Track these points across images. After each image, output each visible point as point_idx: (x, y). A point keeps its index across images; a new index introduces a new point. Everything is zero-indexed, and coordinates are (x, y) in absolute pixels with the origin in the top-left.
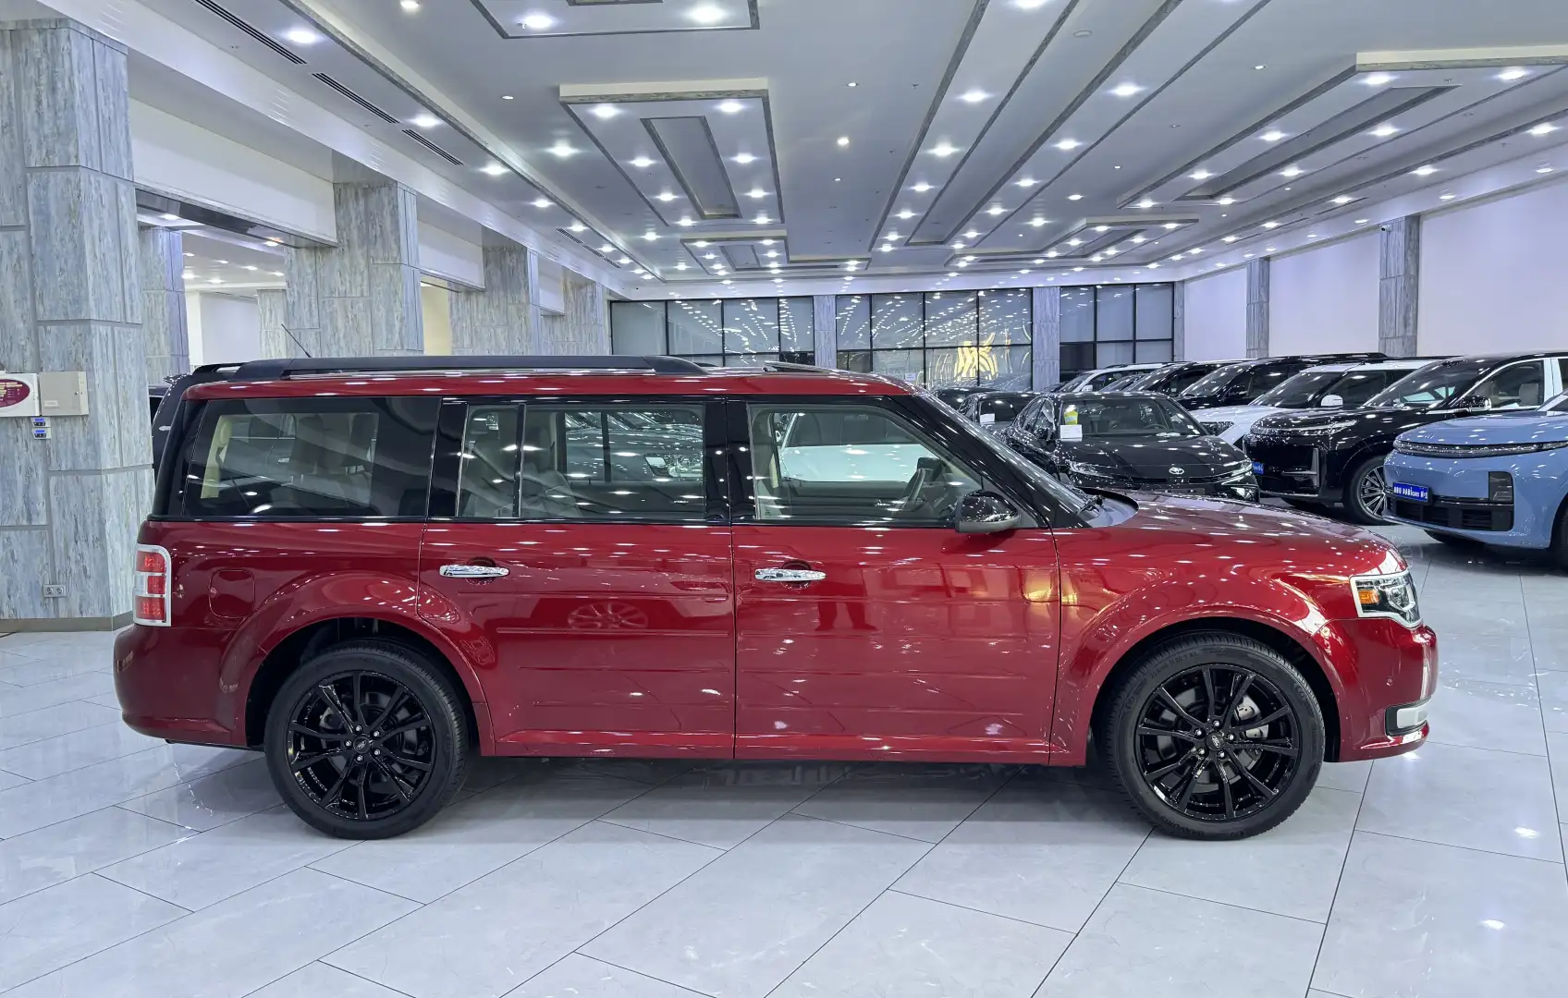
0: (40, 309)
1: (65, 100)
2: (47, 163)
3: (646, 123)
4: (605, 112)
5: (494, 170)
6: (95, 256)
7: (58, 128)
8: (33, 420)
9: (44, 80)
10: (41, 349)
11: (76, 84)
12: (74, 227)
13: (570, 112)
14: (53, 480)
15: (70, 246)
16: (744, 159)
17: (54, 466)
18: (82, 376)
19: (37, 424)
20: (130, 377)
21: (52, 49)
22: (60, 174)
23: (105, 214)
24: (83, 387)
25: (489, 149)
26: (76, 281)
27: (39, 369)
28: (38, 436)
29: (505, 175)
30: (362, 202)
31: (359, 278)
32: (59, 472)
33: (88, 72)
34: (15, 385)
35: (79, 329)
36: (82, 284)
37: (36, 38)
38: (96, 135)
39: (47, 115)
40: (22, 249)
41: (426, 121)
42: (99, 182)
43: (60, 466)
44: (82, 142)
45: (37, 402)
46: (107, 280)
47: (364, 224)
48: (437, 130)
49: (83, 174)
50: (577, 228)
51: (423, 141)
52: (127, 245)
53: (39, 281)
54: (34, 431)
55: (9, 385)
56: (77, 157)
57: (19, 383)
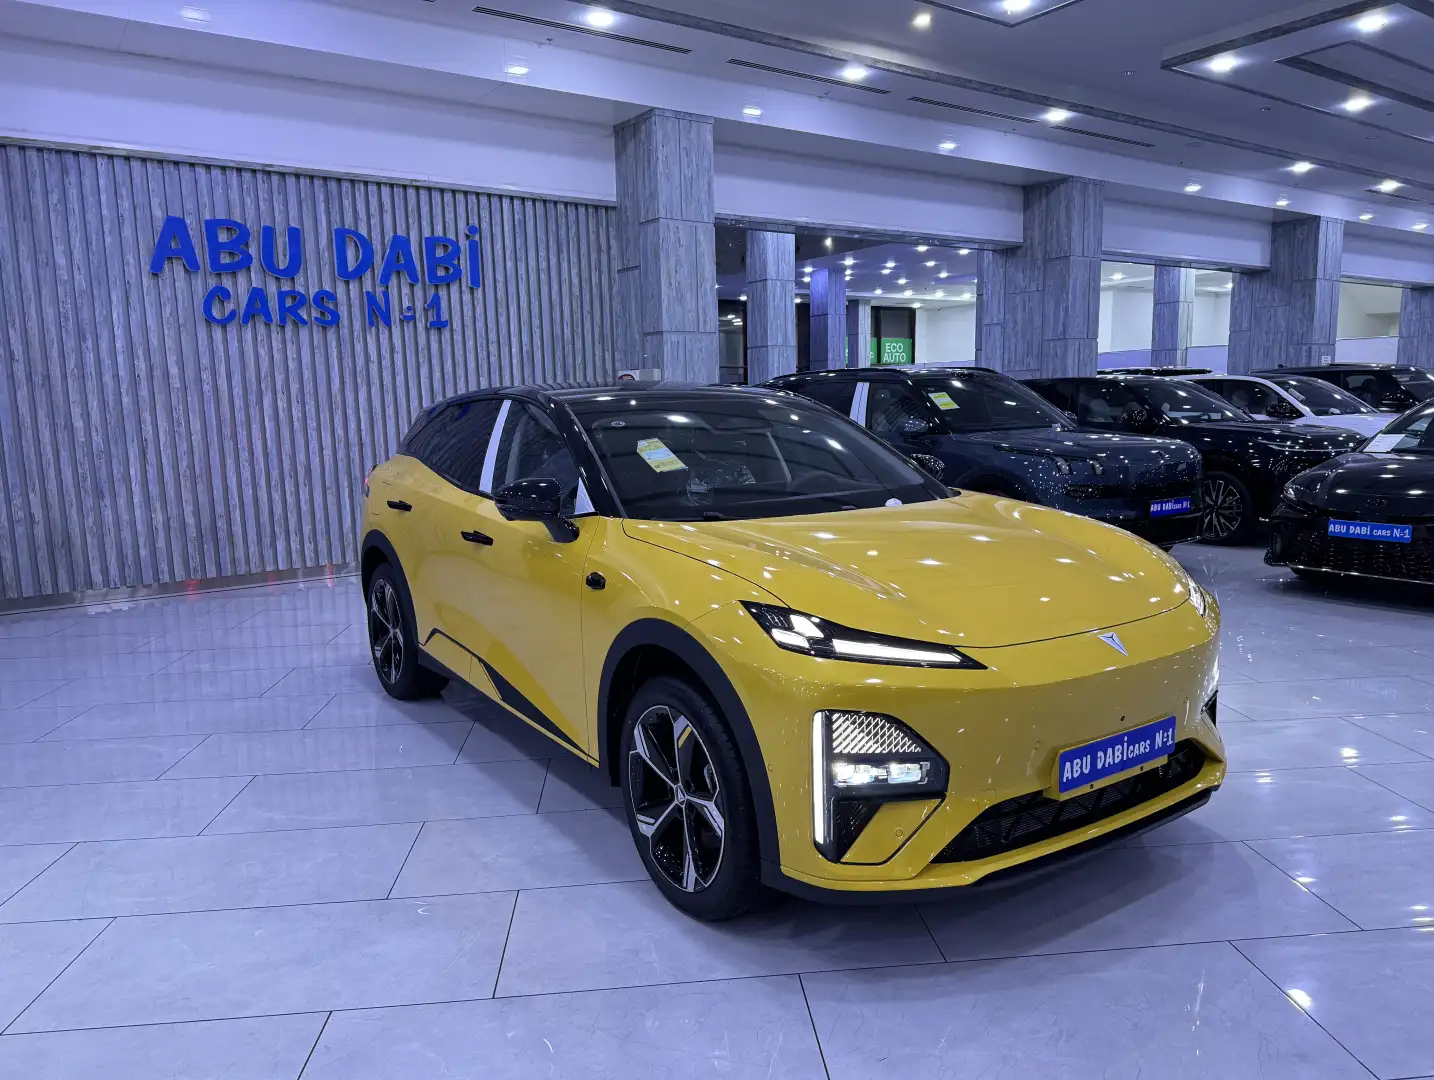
0: (645, 325)
1: (654, 170)
2: (647, 218)
6: (670, 284)
7: (651, 192)
9: (646, 157)
11: (660, 156)
12: (657, 264)
15: (656, 279)
18: (657, 371)
22: (651, 226)
23: (682, 250)
26: (658, 303)
30: (1044, 201)
31: (1036, 274)
33: (673, 145)
35: (658, 338)
36: (660, 305)
37: (641, 128)
38: (678, 193)
40: (638, 282)
41: (1058, 115)
42: (677, 228)
44: (661, 201)
46: (680, 300)
47: (1044, 223)
48: (1077, 118)
49: (662, 223)
51: (1085, 133)
53: (644, 304)
56: (658, 211)
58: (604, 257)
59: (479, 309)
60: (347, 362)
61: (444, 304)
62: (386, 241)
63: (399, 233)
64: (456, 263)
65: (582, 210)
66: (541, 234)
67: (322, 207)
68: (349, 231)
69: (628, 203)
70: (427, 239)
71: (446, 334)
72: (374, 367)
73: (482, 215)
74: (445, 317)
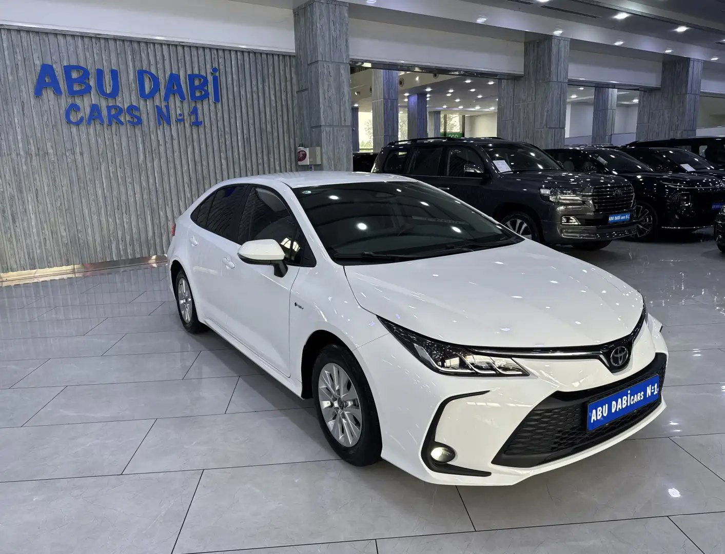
0: (311, 122)
1: (315, 34)
2: (312, 61)
6: (325, 98)
7: (314, 46)
8: (309, 167)
9: (311, 26)
10: (311, 138)
11: (318, 25)
12: (317, 87)
15: (317, 95)
18: (318, 148)
20: (342, 149)
21: (312, 13)
22: (314, 66)
23: (332, 79)
24: (319, 154)
27: (309, 147)
30: (536, 50)
31: (531, 91)
33: (325, 19)
34: (304, 153)
35: (319, 129)
36: (319, 111)
38: (329, 45)
39: (311, 41)
40: (307, 98)
42: (329, 66)
44: (320, 51)
45: (309, 159)
46: (331, 108)
47: (536, 62)
49: (320, 64)
51: (560, 10)
53: (311, 111)
55: (302, 153)
56: (317, 57)
58: (289, 84)
59: (219, 114)
60: (148, 144)
61: (200, 112)
62: (167, 76)
63: (173, 72)
64: (206, 89)
65: (276, 58)
66: (253, 72)
67: (130, 58)
68: (146, 72)
69: (301, 53)
70: (189, 75)
71: (201, 129)
72: (162, 149)
73: (220, 61)
74: (200, 119)
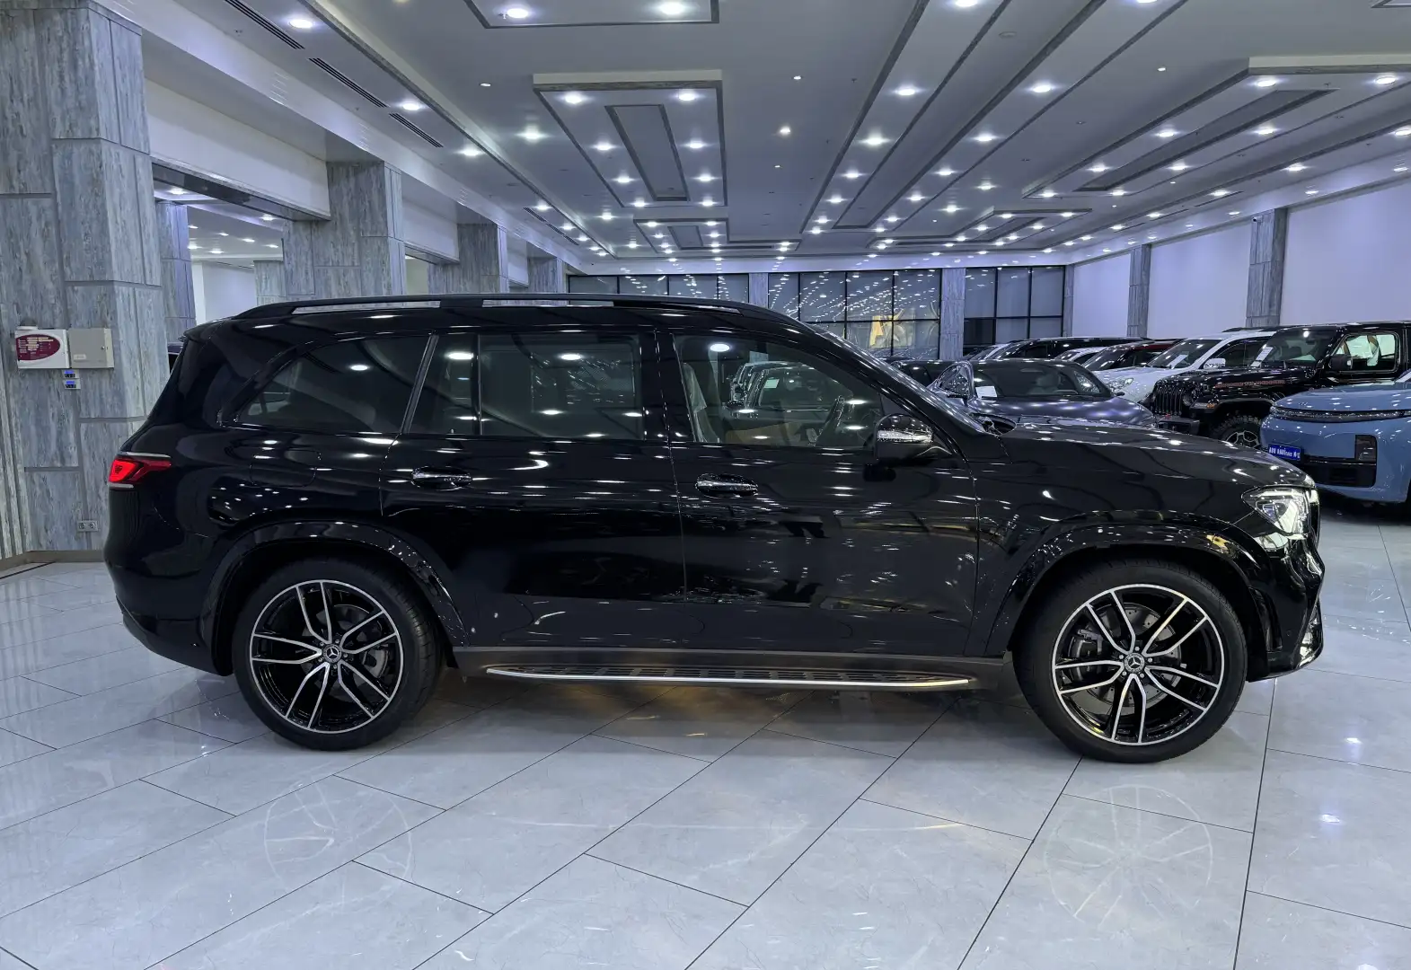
0: (68, 271)
1: (86, 78)
2: (71, 136)
3: (610, 110)
4: (574, 99)
5: (470, 152)
6: (117, 222)
7: (80, 103)
8: (64, 373)
9: (66, 56)
10: (69, 307)
11: (96, 61)
12: (97, 195)
13: (542, 100)
14: (83, 426)
15: (94, 214)
16: (696, 145)
17: (84, 414)
18: (107, 332)
19: (68, 376)
20: (151, 334)
21: (73, 29)
22: (83, 147)
23: (125, 183)
24: (108, 344)
25: (467, 131)
26: (100, 245)
27: (67, 326)
28: (69, 386)
29: (480, 158)
30: (352, 180)
31: (350, 250)
32: (89, 420)
33: (106, 50)
34: (46, 340)
35: (103, 289)
36: (106, 248)
37: (57, 18)
38: (115, 110)
39: (70, 90)
40: (50, 214)
41: (411, 106)
42: (118, 154)
43: (89, 414)
44: (102, 117)
45: (67, 355)
46: (128, 246)
47: (355, 201)
48: (421, 113)
49: (105, 146)
50: (542, 207)
51: (409, 125)
52: (144, 214)
53: (65, 244)
54: (65, 382)
55: (41, 340)
56: (98, 130)
57: (50, 338)
